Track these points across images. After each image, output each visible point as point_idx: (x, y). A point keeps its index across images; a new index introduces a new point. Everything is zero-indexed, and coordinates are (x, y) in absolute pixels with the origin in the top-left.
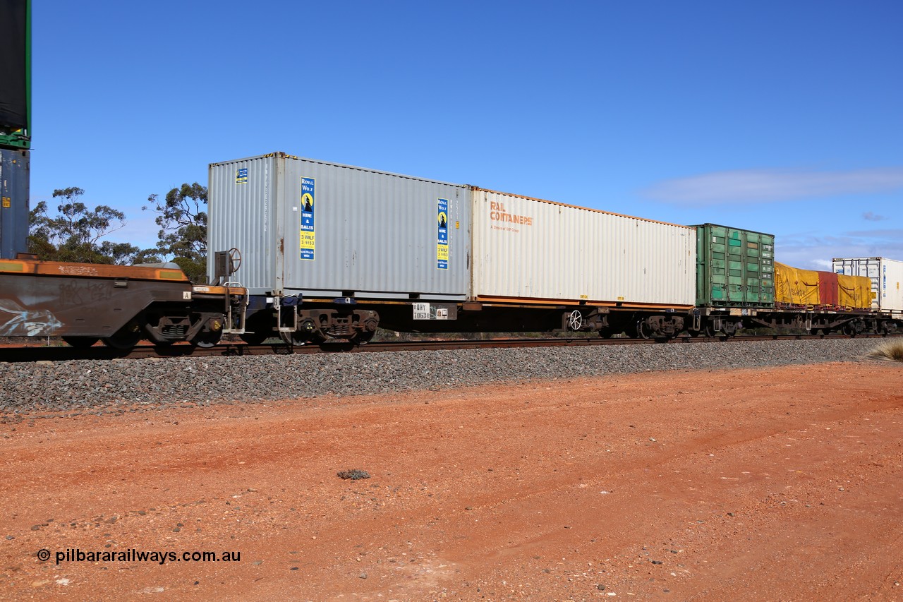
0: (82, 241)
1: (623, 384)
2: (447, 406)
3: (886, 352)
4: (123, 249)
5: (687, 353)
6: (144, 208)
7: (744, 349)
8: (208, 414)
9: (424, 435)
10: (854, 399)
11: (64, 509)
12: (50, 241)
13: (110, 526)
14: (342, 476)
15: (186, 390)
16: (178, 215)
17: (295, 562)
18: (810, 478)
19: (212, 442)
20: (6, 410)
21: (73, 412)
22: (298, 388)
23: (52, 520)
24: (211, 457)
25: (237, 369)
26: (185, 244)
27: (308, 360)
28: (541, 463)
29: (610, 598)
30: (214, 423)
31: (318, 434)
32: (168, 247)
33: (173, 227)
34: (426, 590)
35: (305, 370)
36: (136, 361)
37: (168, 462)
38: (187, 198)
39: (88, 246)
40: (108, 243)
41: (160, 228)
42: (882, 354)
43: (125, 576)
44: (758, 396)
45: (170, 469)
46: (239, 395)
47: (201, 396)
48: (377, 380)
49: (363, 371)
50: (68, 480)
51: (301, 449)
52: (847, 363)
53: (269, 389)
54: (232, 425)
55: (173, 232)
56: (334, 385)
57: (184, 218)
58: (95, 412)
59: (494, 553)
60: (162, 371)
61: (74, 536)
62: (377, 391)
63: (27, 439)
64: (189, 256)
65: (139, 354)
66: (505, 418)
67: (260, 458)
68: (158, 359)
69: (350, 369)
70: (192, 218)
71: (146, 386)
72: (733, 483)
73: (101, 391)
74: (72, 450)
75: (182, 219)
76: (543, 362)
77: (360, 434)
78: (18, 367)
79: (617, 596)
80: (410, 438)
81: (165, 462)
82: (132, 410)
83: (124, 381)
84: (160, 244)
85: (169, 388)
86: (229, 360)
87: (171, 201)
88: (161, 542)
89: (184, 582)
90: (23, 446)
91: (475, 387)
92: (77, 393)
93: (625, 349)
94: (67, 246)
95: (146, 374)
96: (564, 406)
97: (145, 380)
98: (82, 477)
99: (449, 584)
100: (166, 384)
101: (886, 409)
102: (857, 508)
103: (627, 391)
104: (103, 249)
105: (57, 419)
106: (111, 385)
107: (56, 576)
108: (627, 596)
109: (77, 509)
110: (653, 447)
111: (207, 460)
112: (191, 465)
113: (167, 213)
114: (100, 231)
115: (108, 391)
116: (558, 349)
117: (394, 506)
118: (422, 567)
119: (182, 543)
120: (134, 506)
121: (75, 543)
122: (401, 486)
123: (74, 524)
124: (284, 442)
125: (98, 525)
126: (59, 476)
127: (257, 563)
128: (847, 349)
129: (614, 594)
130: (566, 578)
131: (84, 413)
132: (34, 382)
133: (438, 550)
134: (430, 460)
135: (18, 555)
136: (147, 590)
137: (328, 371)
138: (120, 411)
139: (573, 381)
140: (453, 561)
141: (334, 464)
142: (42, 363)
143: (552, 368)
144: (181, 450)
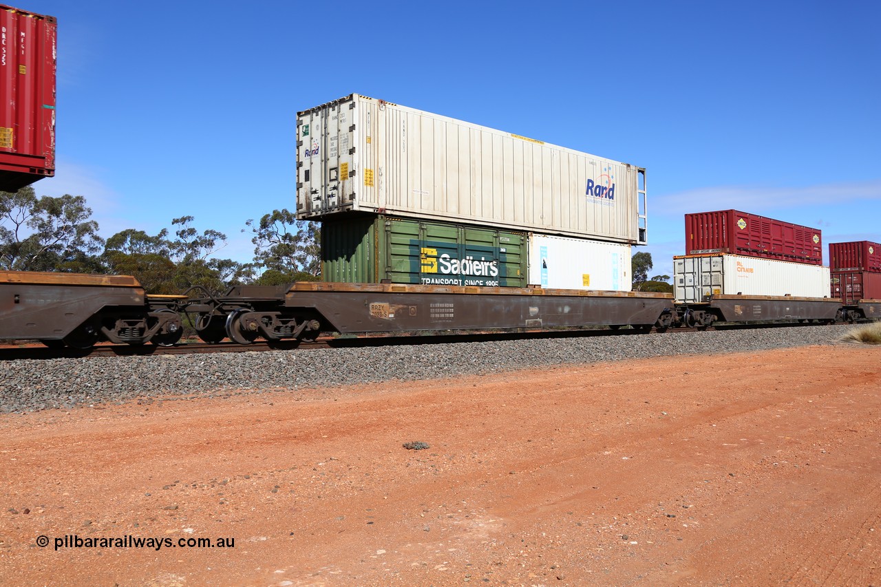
0: (195, 259)
1: (638, 367)
2: (492, 388)
3: (856, 337)
4: (226, 264)
5: (690, 340)
6: (242, 231)
7: (738, 336)
8: (296, 397)
9: (473, 413)
10: (831, 376)
11: (187, 473)
12: (171, 259)
13: (222, 488)
14: (407, 447)
15: (278, 377)
16: (270, 236)
17: (370, 517)
18: (796, 443)
19: (300, 420)
20: (141, 394)
21: (191, 396)
22: (368, 374)
23: (178, 482)
24: (301, 432)
25: (319, 360)
26: (275, 259)
27: (376, 352)
28: (572, 435)
29: (633, 546)
30: (302, 404)
31: (386, 413)
32: (262, 262)
33: (266, 246)
34: (479, 541)
35: (374, 360)
36: (239, 354)
37: (266, 435)
38: (278, 223)
39: (200, 262)
40: (214, 260)
41: (256, 246)
42: (853, 338)
43: (236, 527)
44: (750, 375)
45: (268, 441)
46: (321, 381)
47: (291, 382)
48: (433, 368)
49: (421, 360)
50: (189, 450)
51: (372, 425)
52: (824, 346)
53: (345, 376)
54: (316, 405)
55: (267, 250)
56: (398, 371)
57: (274, 238)
58: (208, 395)
59: (534, 510)
60: (259, 362)
61: (195, 495)
62: (433, 376)
63: (157, 417)
64: (279, 268)
65: (241, 348)
66: (540, 397)
67: (340, 432)
68: (256, 352)
69: (411, 358)
70: (280, 238)
71: (247, 374)
72: (733, 448)
73: (212, 378)
74: (191, 426)
75: (272, 239)
76: (571, 350)
77: (420, 412)
78: (149, 360)
79: (638, 544)
80: (461, 415)
81: (264, 435)
82: (236, 394)
83: (230, 371)
84: (256, 259)
85: (265, 376)
86: (312, 353)
87: (264, 224)
88: (262, 500)
89: (282, 533)
90: (154, 423)
91: (514, 372)
92: (194, 381)
93: (639, 337)
94: (183, 263)
95: (247, 364)
96: (589, 387)
97: (246, 369)
98: (199, 447)
99: (498, 536)
100: (262, 373)
101: (858, 383)
102: (836, 467)
103: (642, 373)
104: (210, 264)
105: (179, 401)
106: (220, 374)
107: (183, 526)
108: (648, 544)
109: (197, 473)
110: (664, 420)
111: (297, 434)
112: (284, 438)
113: (260, 234)
114: (208, 250)
115: (218, 378)
116: (583, 338)
117: (451, 471)
118: (475, 522)
119: (279, 502)
120: (241, 471)
121: (196, 500)
122: (455, 455)
123: (195, 485)
124: (358, 419)
125: (213, 486)
126: (182, 446)
127: (340, 519)
128: (824, 334)
129: (636, 543)
130: (595, 530)
131: (199, 396)
132: (161, 371)
133: (488, 508)
134: (478, 433)
135: (153, 508)
136: (253, 539)
137: (393, 360)
138: (227, 395)
139: (596, 365)
140: (501, 517)
141: (401, 437)
142: (167, 356)
143: (578, 354)
144: (276, 426)
